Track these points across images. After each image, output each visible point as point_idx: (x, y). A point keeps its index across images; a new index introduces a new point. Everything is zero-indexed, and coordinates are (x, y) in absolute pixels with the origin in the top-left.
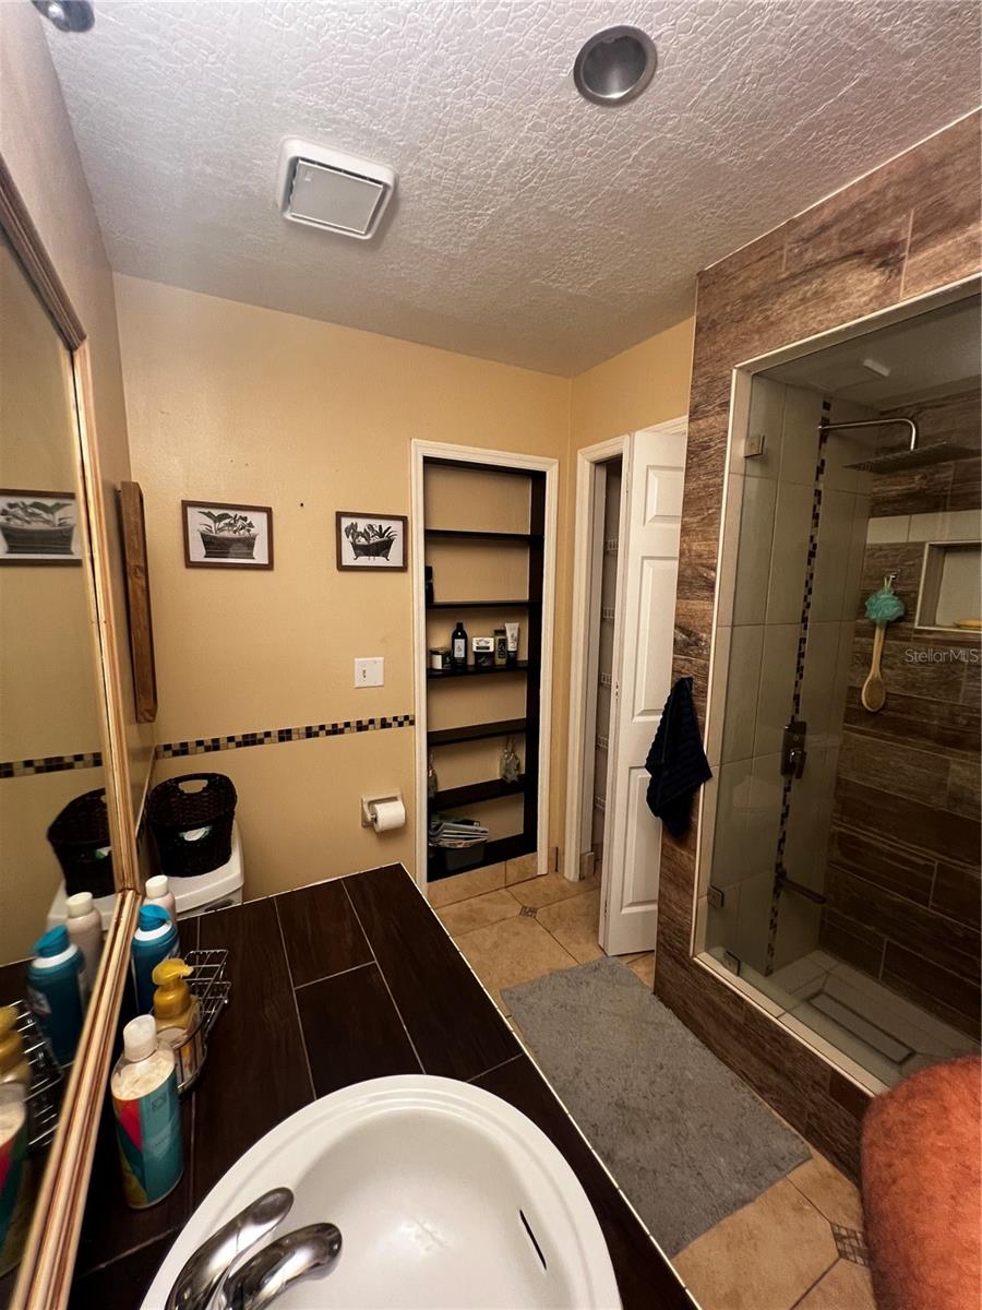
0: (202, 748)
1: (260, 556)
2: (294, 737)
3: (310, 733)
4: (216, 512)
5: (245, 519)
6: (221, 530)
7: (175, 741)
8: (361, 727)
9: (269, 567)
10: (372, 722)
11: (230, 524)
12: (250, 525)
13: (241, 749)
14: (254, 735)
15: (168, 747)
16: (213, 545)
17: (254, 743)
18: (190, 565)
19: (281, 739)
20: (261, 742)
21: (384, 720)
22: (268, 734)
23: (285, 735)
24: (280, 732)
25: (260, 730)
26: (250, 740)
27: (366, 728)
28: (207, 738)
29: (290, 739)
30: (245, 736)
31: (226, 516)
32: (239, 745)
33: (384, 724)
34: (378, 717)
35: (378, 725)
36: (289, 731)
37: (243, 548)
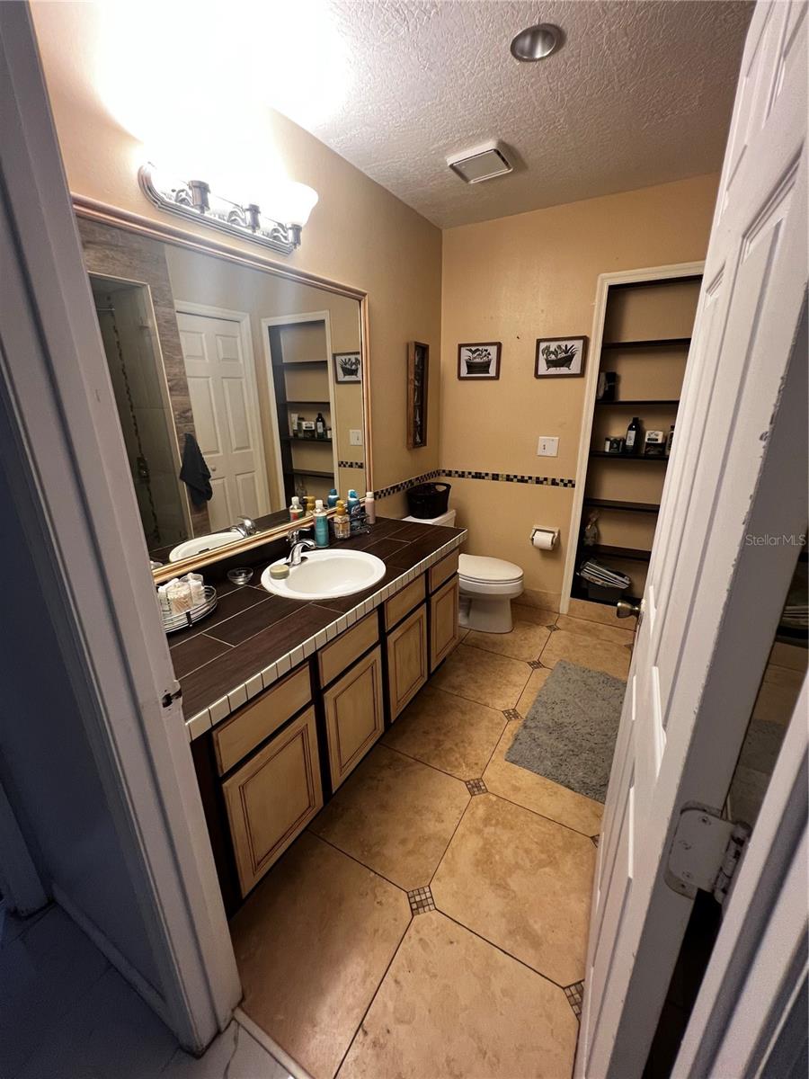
0: (457, 475)
1: (492, 372)
2: (500, 479)
3: (508, 479)
4: (474, 349)
5: (486, 351)
6: (475, 358)
7: (447, 469)
8: (538, 481)
9: (497, 377)
10: (546, 479)
11: (479, 355)
12: (489, 354)
13: (475, 480)
14: (480, 473)
15: (444, 471)
16: (472, 367)
17: (480, 478)
18: (460, 378)
19: (493, 479)
20: (483, 478)
21: (554, 480)
22: (487, 474)
23: (495, 477)
24: (493, 475)
25: (483, 471)
26: (478, 476)
27: (541, 483)
28: (460, 470)
29: (497, 479)
30: (476, 473)
31: (478, 350)
32: (473, 477)
33: (554, 483)
34: (550, 477)
35: (550, 482)
36: (497, 475)
37: (484, 367)
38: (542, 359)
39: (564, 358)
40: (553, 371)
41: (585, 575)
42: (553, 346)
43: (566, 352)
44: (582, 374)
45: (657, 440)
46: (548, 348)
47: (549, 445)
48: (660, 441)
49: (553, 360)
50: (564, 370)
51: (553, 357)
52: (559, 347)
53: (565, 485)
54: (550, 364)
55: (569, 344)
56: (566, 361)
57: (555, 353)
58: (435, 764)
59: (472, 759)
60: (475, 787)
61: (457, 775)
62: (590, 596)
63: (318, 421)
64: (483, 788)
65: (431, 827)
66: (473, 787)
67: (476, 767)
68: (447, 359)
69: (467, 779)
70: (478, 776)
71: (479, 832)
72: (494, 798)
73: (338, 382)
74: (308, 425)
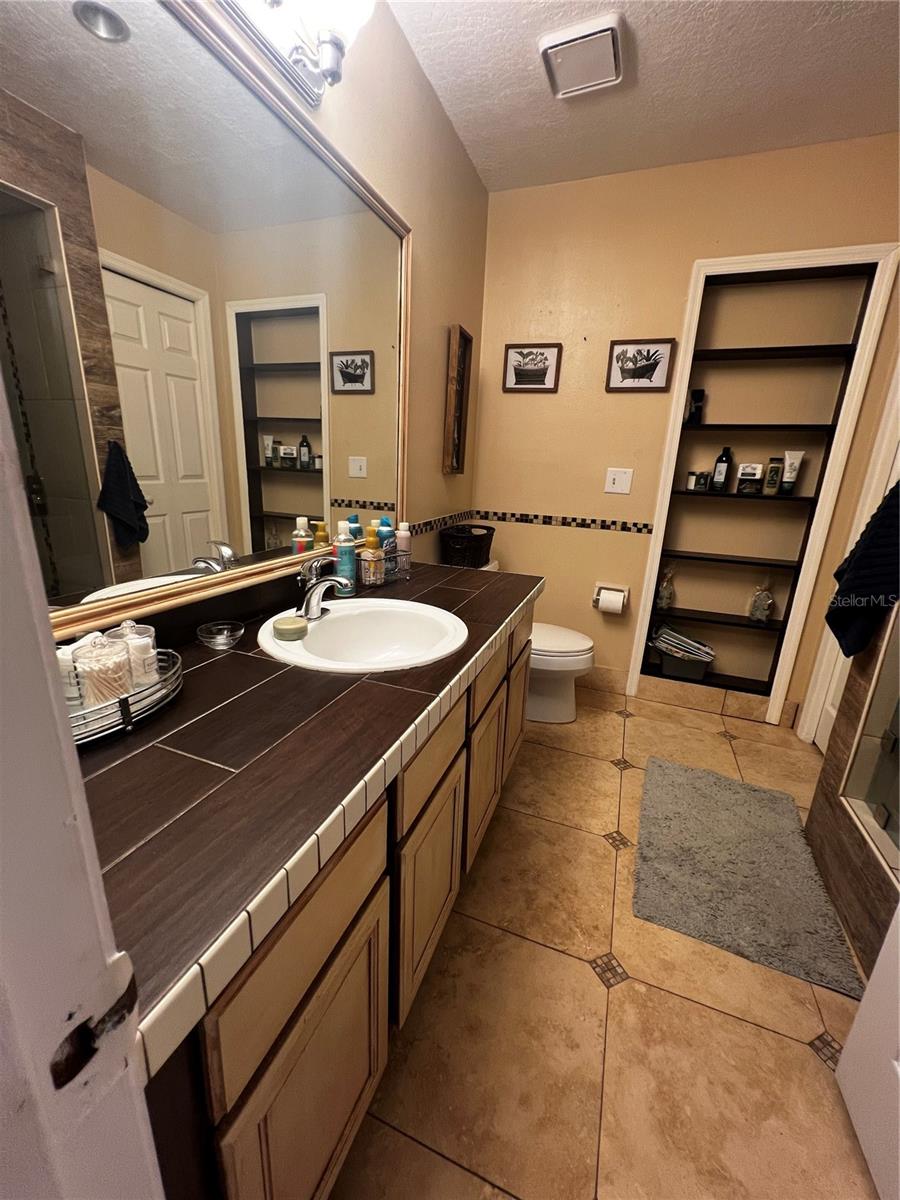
0: (495, 518)
1: (549, 383)
2: (554, 522)
3: (565, 522)
4: (525, 351)
5: (542, 354)
6: (527, 364)
7: (483, 510)
8: (604, 526)
9: (554, 390)
10: (614, 523)
11: (533, 360)
12: (546, 359)
13: (518, 523)
14: (527, 516)
15: (478, 512)
16: (522, 375)
17: (526, 521)
18: (506, 390)
19: (545, 523)
20: (531, 522)
21: (624, 524)
22: (536, 517)
23: (547, 520)
24: (545, 517)
25: (531, 513)
26: (524, 519)
27: (608, 528)
28: (500, 512)
29: (550, 523)
30: (521, 515)
31: (531, 353)
32: (517, 520)
33: (625, 527)
34: (620, 520)
35: (619, 527)
36: (550, 518)
37: (539, 376)
38: (616, 366)
39: (643, 366)
40: (629, 383)
41: (663, 646)
42: (631, 350)
43: (648, 358)
44: (666, 389)
45: (754, 475)
46: (624, 353)
47: (619, 478)
48: (758, 477)
49: (629, 370)
50: (643, 383)
51: (630, 365)
52: (639, 352)
53: (639, 531)
54: (626, 373)
55: (653, 348)
56: (647, 371)
57: (634, 360)
58: (534, 933)
59: (586, 920)
60: (608, 970)
61: (573, 950)
62: (665, 672)
63: (301, 445)
64: (620, 970)
65: (563, 1061)
66: (604, 972)
67: (597, 934)
68: (489, 362)
69: (591, 957)
70: (605, 950)
71: (642, 1059)
72: (642, 989)
73: (335, 392)
74: (289, 451)
